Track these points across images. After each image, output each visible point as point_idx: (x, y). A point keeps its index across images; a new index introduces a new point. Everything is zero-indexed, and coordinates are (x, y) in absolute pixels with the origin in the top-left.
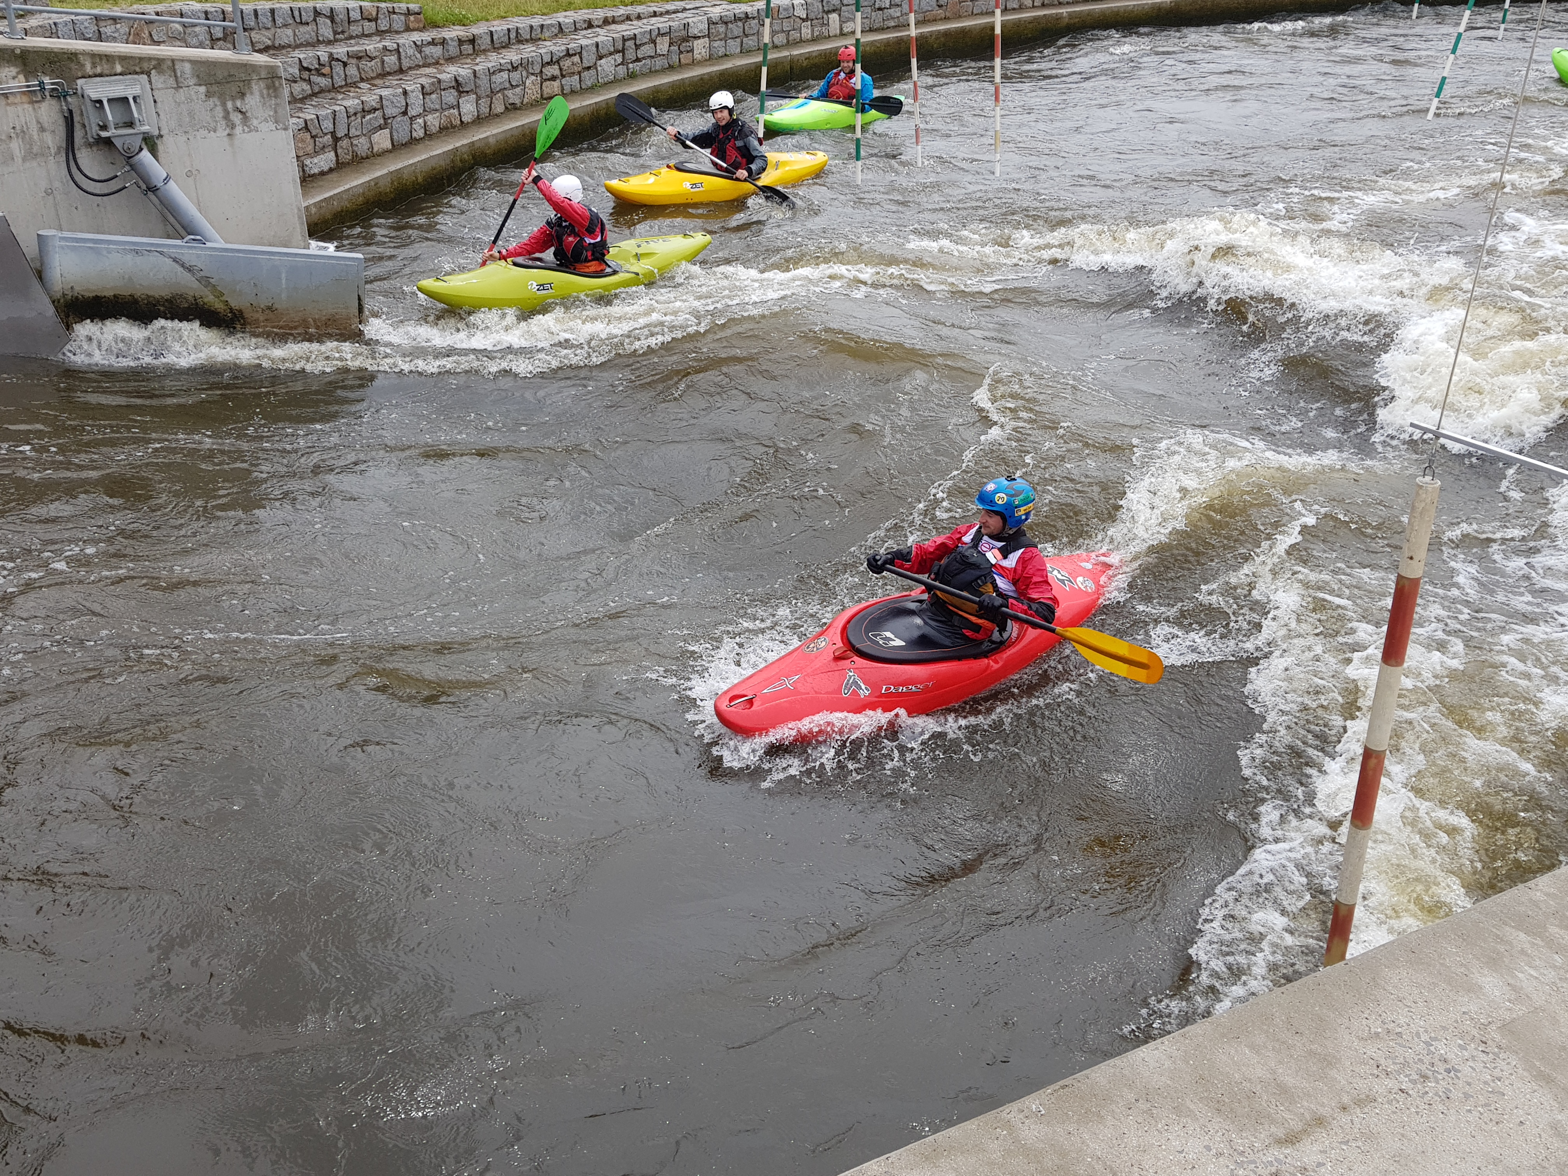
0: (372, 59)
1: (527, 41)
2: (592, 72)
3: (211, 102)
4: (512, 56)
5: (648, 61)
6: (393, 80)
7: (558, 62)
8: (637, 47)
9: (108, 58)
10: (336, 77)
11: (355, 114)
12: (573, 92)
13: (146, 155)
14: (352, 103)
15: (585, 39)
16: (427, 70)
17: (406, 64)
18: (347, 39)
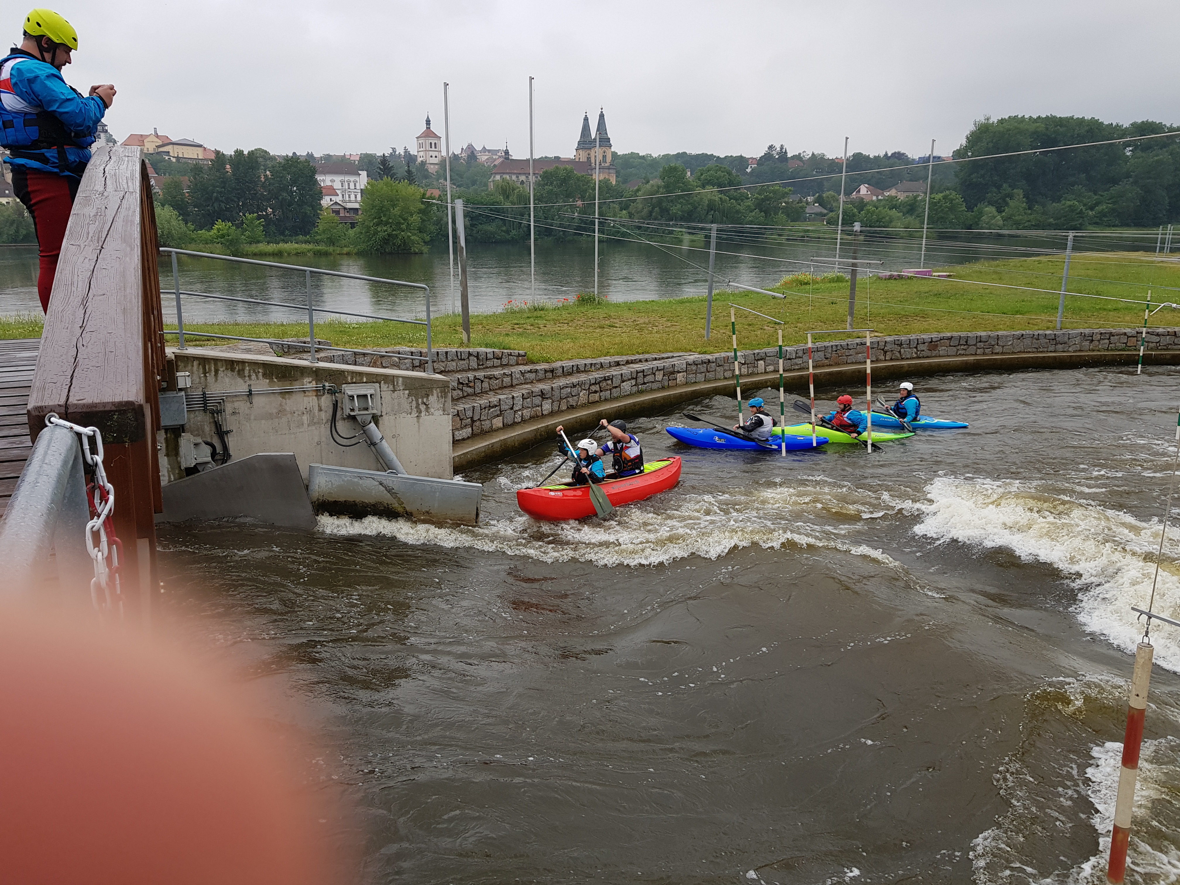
0: (497, 379)
1: (582, 372)
2: (618, 389)
3: (410, 399)
4: (574, 379)
5: (650, 384)
6: (507, 391)
7: (599, 383)
8: (644, 376)
9: (360, 374)
10: (476, 388)
11: (485, 408)
12: (606, 400)
13: (372, 425)
14: (483, 401)
15: (615, 372)
16: (526, 386)
17: (515, 382)
18: (484, 368)
